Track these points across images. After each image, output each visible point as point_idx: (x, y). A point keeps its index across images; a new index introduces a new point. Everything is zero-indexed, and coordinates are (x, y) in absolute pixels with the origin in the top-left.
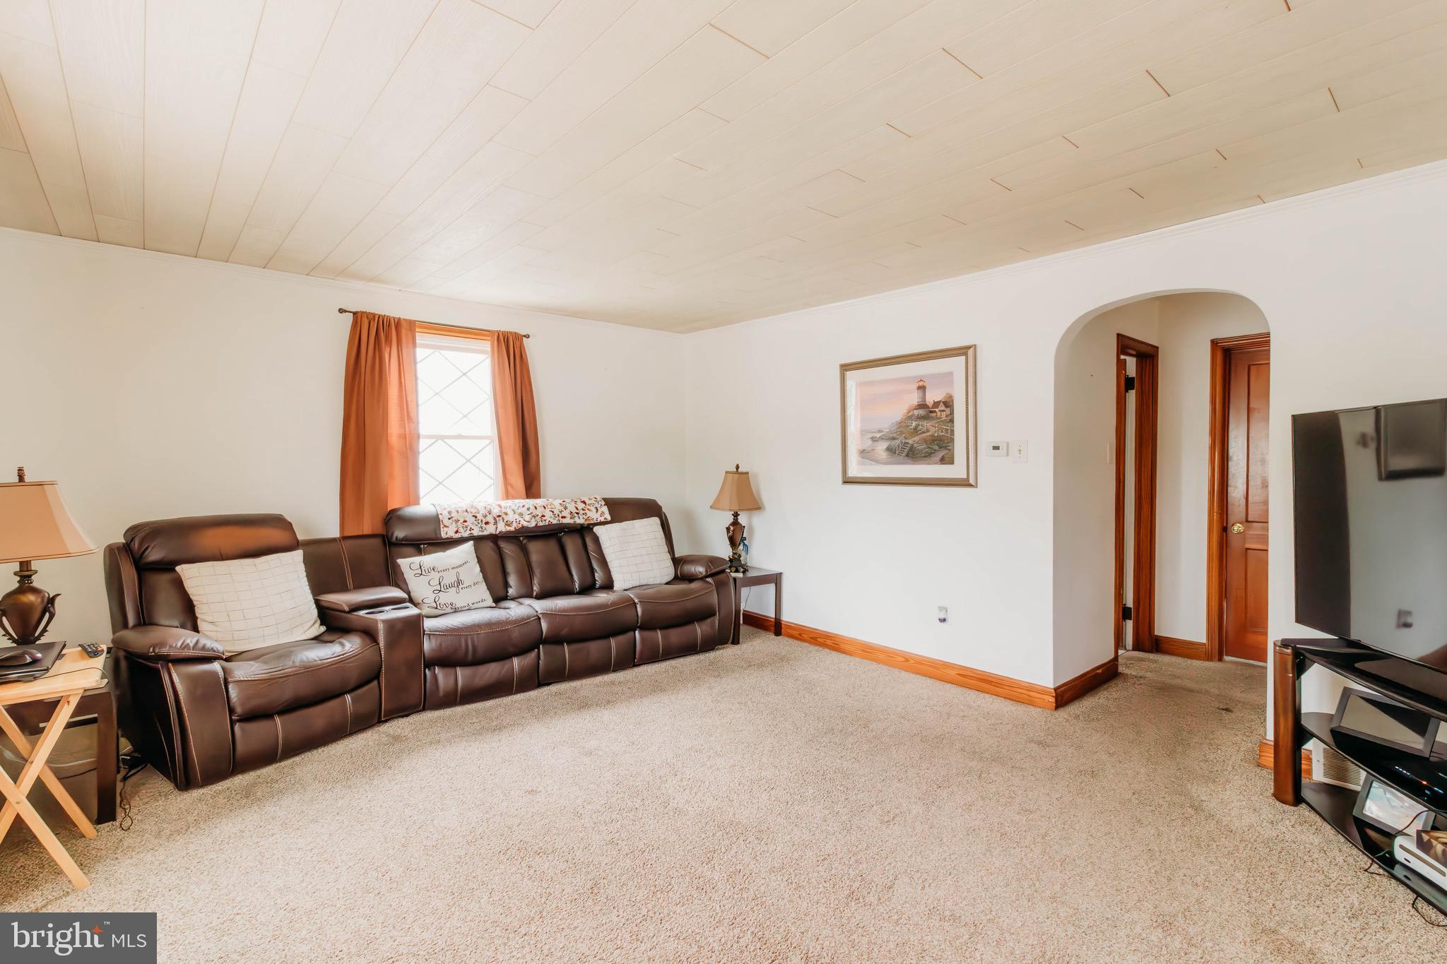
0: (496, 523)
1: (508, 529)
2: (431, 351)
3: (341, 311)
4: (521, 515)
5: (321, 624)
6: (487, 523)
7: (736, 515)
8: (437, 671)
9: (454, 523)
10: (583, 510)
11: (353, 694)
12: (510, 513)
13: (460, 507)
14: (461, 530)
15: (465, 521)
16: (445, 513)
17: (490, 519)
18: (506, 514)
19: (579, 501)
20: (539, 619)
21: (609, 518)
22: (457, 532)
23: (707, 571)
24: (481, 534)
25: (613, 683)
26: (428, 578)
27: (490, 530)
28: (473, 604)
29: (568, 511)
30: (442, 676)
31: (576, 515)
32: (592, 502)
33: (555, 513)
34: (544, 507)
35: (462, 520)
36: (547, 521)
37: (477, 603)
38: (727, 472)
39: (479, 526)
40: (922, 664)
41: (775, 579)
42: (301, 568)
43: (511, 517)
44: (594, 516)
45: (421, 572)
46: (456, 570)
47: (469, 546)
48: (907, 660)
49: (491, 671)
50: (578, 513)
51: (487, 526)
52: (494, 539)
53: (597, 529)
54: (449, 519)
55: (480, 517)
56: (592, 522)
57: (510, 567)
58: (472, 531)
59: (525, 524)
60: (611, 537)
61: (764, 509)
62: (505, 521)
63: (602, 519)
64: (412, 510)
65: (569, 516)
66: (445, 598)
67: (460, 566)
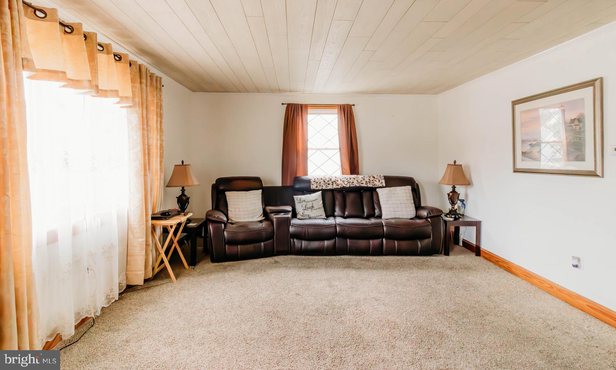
0: (333, 184)
1: (337, 187)
2: (316, 115)
3: (283, 104)
4: (343, 181)
5: (263, 216)
6: (329, 184)
7: (454, 188)
8: (295, 240)
9: (316, 183)
10: (373, 181)
11: (265, 242)
12: (339, 180)
13: (319, 177)
14: (318, 186)
15: (320, 183)
16: (313, 179)
17: (330, 182)
18: (338, 181)
19: (372, 176)
20: (336, 226)
21: (384, 185)
22: (317, 187)
23: (428, 215)
24: (326, 188)
25: (368, 260)
26: (302, 204)
27: (330, 187)
28: (317, 216)
29: (365, 181)
30: (297, 243)
31: (368, 183)
32: (378, 177)
33: (359, 181)
34: (354, 179)
35: (319, 182)
36: (355, 185)
37: (318, 216)
38: (448, 165)
39: (326, 185)
40: (562, 292)
41: (477, 224)
42: (260, 196)
43: (339, 182)
44: (378, 184)
45: (300, 201)
46: (312, 202)
47: (319, 193)
48: (552, 287)
49: (315, 244)
50: (369, 182)
51: (329, 186)
52: (332, 191)
53: (377, 190)
54: (314, 182)
55: (326, 181)
56: (376, 186)
57: (337, 203)
58: (323, 187)
59: (344, 185)
60: (383, 194)
61: (473, 185)
62: (337, 184)
63: (381, 185)
64: (304, 177)
65: (365, 183)
66: (306, 213)
67: (314, 200)
